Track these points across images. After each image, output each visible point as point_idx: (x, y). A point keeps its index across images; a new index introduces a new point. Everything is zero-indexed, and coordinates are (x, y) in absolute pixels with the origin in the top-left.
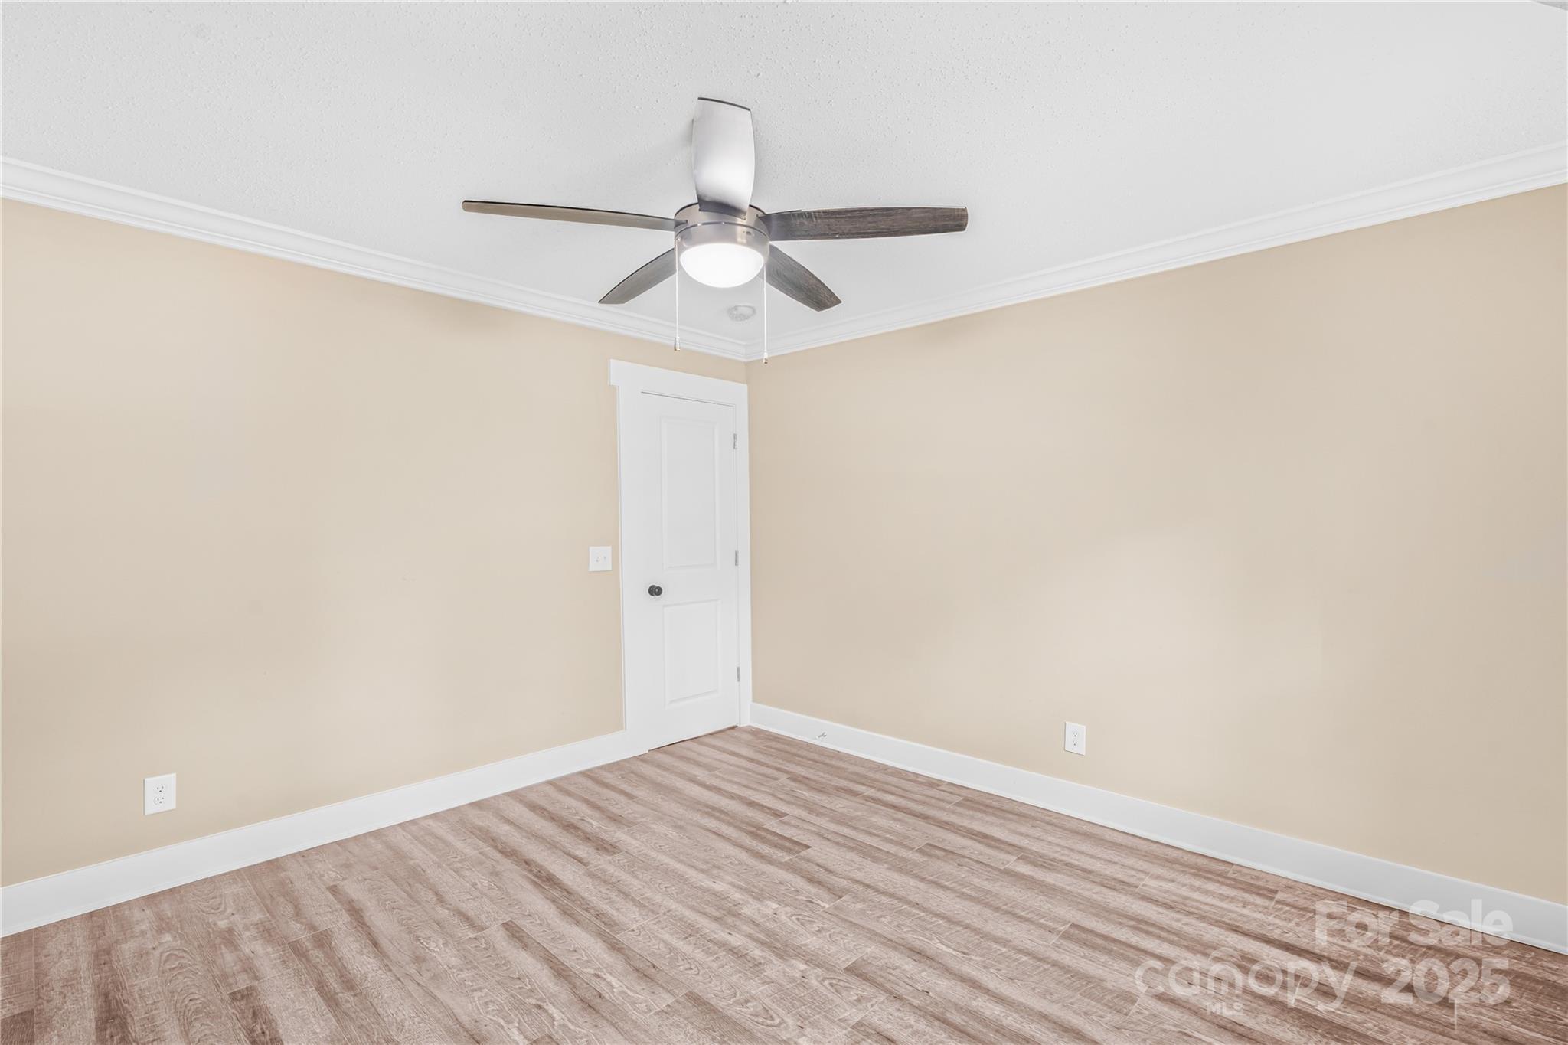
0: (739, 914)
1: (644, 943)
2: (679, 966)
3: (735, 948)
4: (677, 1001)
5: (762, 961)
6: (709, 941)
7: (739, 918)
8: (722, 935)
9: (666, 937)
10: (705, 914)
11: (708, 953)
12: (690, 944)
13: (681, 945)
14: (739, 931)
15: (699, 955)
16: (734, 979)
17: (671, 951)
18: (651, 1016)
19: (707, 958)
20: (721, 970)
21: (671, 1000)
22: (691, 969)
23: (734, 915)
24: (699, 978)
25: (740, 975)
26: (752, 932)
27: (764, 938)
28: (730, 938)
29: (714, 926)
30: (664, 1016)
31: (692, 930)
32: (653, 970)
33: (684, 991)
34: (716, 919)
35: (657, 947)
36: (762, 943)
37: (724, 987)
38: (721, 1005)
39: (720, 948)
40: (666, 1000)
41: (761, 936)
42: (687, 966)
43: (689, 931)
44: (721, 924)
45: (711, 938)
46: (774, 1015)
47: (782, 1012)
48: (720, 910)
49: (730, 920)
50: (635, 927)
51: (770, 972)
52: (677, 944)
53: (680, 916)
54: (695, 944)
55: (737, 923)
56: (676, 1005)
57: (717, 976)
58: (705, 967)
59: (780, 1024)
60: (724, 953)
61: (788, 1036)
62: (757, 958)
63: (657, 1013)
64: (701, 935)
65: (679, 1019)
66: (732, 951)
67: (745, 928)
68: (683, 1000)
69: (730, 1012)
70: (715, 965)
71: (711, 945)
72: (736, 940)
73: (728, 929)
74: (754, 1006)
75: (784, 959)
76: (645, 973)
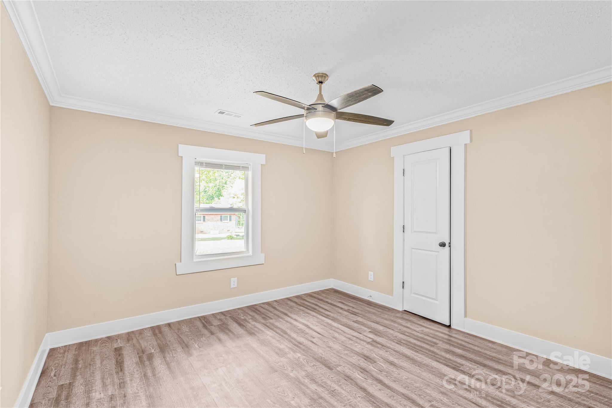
0: (310, 399)
1: (352, 390)
2: (336, 379)
3: (315, 383)
4: (336, 368)
5: (305, 377)
6: (325, 388)
7: (311, 397)
8: (320, 390)
9: (343, 392)
10: (327, 402)
11: (325, 383)
12: (333, 387)
13: (337, 388)
14: (312, 391)
15: (329, 382)
16: (316, 373)
17: (340, 385)
18: (343, 365)
19: (326, 381)
20: (321, 376)
21: (337, 369)
22: (332, 378)
23: (313, 399)
24: (328, 374)
25: (314, 374)
26: (306, 390)
27: (302, 386)
28: (316, 388)
29: (323, 395)
30: (339, 364)
31: (332, 394)
32: (346, 379)
33: (333, 371)
34: (321, 398)
35: (346, 388)
36: (303, 384)
37: (320, 371)
38: (321, 366)
39: (321, 384)
40: (339, 369)
41: (303, 387)
42: (333, 379)
43: (334, 393)
44: (319, 395)
45: (324, 389)
46: (306, 362)
47: (303, 362)
48: (319, 403)
49: (316, 397)
50: (359, 399)
51: (303, 373)
52: (338, 388)
53: (338, 402)
54: (331, 387)
55: (312, 395)
56: (336, 367)
57: (322, 374)
58: (326, 378)
59: (304, 359)
60: (319, 382)
61: (303, 357)
62: (307, 379)
63: (341, 366)
64: (328, 390)
65: (334, 363)
66: (316, 382)
67: (309, 392)
68: (334, 368)
69: (319, 363)
70: (323, 378)
71: (324, 386)
72: (313, 387)
73: (317, 392)
74: (311, 364)
75: (297, 377)
76: (348, 378)
